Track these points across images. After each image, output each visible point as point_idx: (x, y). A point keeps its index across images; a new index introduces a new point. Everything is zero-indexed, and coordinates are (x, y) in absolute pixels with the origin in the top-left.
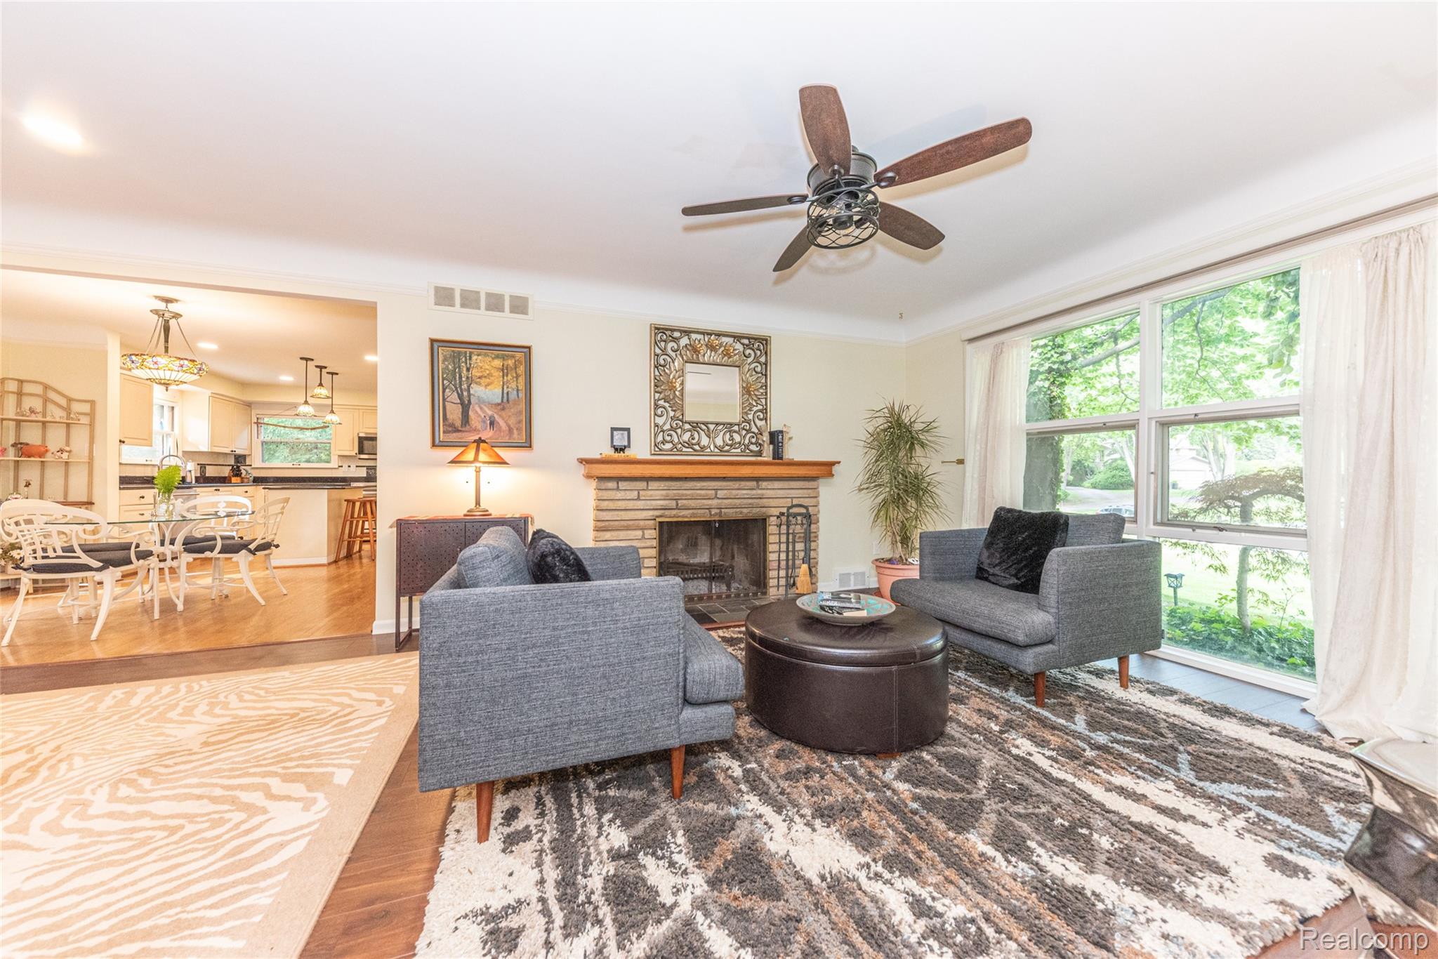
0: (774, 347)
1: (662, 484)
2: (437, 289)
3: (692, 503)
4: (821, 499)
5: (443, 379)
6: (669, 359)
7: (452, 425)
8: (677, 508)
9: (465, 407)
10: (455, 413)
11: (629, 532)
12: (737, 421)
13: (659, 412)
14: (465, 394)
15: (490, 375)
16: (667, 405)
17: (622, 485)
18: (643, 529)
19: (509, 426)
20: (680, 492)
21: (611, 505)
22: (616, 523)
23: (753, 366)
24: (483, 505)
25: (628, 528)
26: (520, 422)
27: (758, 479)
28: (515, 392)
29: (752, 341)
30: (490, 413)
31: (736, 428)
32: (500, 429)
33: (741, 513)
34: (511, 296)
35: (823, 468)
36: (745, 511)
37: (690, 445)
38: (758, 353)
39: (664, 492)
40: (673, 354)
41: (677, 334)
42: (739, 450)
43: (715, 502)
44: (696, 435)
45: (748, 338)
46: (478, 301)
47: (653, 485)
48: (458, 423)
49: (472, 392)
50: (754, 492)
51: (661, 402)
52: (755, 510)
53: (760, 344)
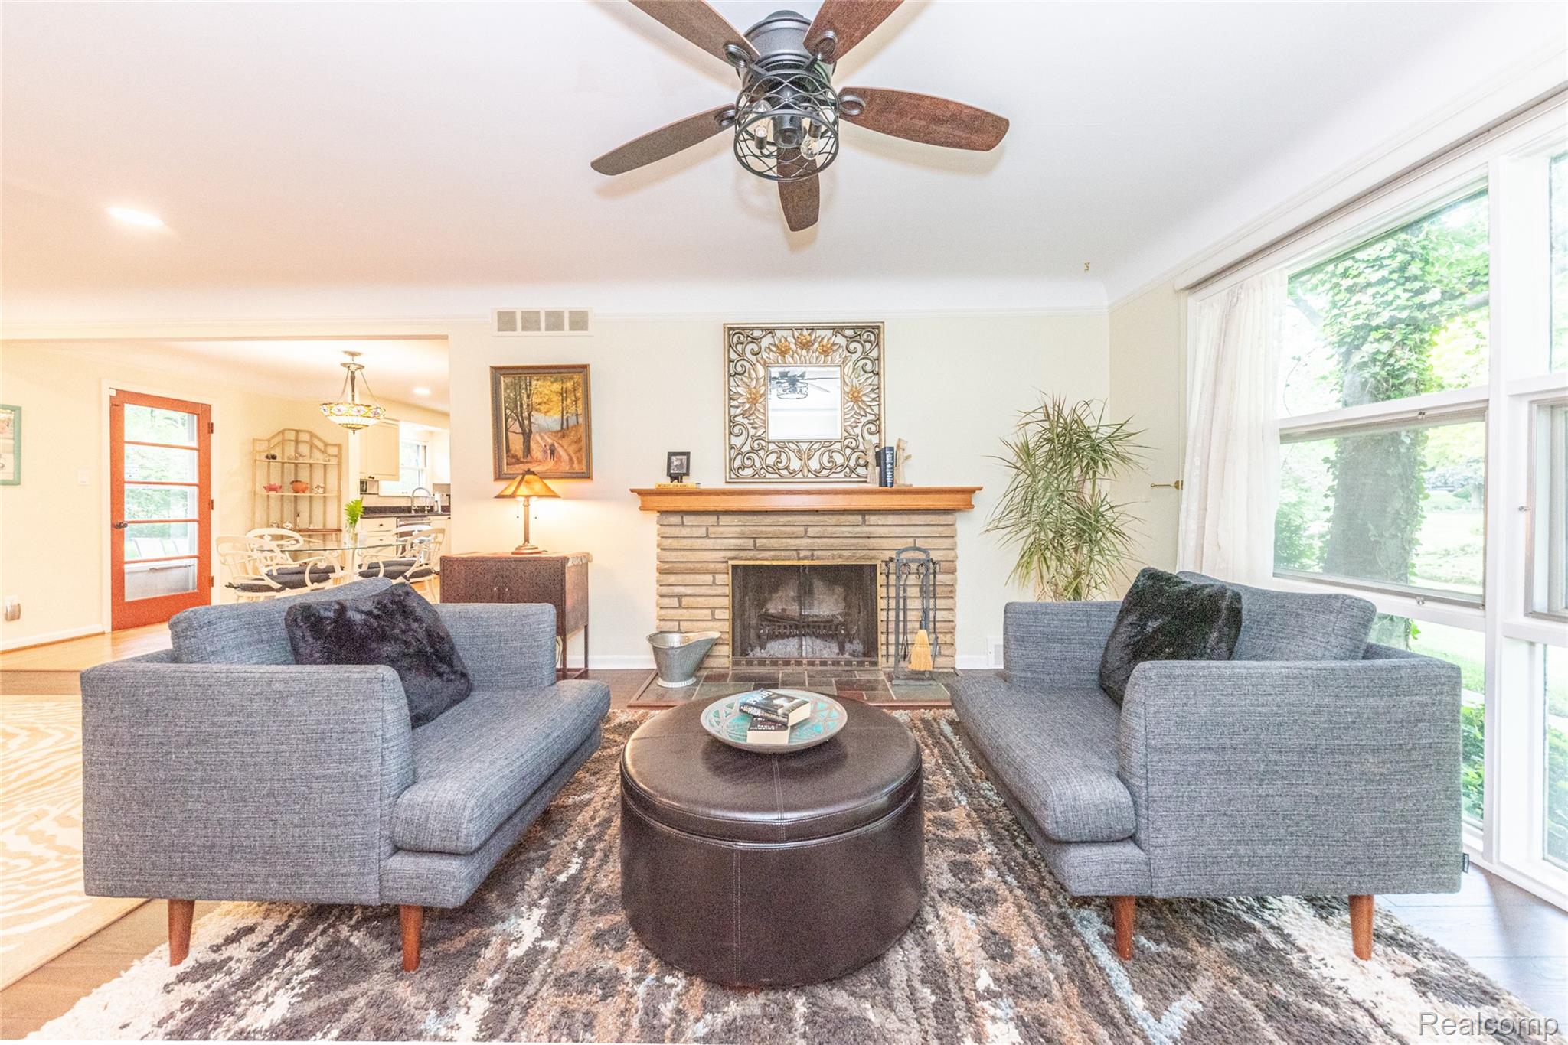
0: (888, 337)
1: (736, 519)
2: (500, 314)
3: (774, 543)
4: (959, 539)
5: (506, 408)
6: (748, 365)
7: (514, 456)
8: (755, 548)
9: (527, 435)
10: (517, 443)
11: (697, 576)
12: (838, 437)
13: (736, 430)
14: (526, 422)
15: (549, 400)
16: (745, 421)
17: (688, 520)
18: (714, 573)
19: (569, 455)
20: (760, 528)
21: (675, 544)
22: (682, 565)
23: (860, 364)
24: (532, 543)
25: (694, 572)
26: (580, 450)
27: (863, 513)
28: (574, 418)
29: (859, 331)
30: (550, 441)
31: (838, 446)
32: (560, 459)
33: (840, 557)
34: (570, 312)
35: (958, 496)
36: (846, 553)
37: (776, 470)
38: (868, 345)
39: (738, 529)
40: (753, 359)
41: (757, 334)
42: (842, 475)
43: (804, 542)
44: (784, 457)
45: (853, 328)
46: (538, 322)
47: (724, 519)
48: (520, 454)
49: (532, 420)
50: (858, 529)
51: (739, 419)
52: (860, 554)
53: (868, 335)
